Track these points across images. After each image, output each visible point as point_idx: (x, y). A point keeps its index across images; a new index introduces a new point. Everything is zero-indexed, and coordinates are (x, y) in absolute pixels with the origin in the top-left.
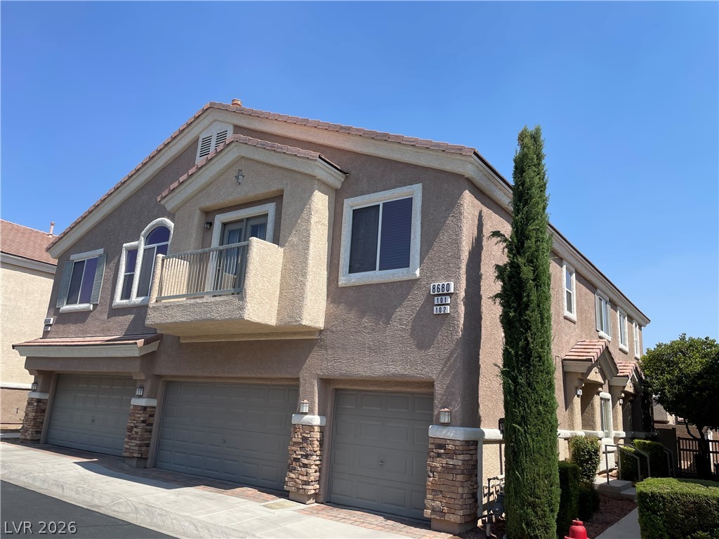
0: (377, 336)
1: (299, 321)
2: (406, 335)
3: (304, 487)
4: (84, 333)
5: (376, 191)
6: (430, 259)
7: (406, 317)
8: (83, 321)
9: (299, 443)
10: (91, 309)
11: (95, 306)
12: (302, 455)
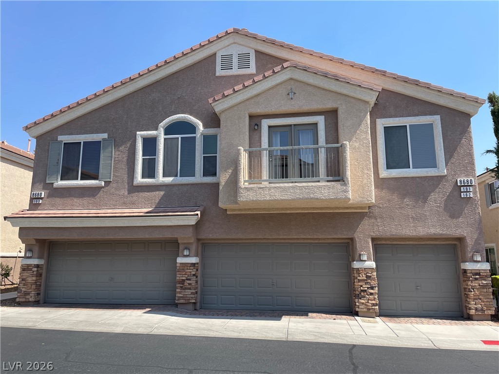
0: (418, 210)
1: (370, 201)
2: (441, 210)
3: (373, 307)
4: (98, 206)
5: (403, 117)
6: (452, 163)
7: (439, 199)
8: (94, 196)
9: (364, 280)
10: (103, 185)
11: (107, 183)
12: (368, 288)
